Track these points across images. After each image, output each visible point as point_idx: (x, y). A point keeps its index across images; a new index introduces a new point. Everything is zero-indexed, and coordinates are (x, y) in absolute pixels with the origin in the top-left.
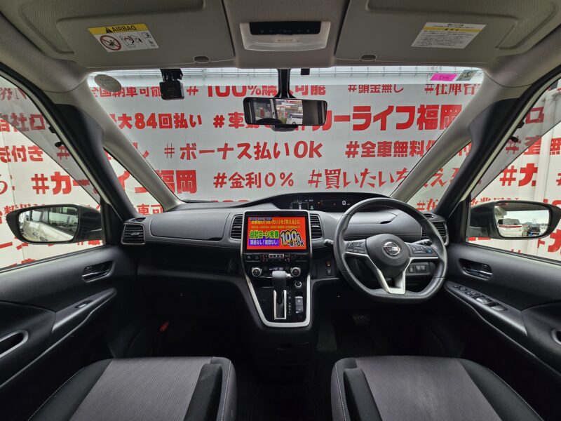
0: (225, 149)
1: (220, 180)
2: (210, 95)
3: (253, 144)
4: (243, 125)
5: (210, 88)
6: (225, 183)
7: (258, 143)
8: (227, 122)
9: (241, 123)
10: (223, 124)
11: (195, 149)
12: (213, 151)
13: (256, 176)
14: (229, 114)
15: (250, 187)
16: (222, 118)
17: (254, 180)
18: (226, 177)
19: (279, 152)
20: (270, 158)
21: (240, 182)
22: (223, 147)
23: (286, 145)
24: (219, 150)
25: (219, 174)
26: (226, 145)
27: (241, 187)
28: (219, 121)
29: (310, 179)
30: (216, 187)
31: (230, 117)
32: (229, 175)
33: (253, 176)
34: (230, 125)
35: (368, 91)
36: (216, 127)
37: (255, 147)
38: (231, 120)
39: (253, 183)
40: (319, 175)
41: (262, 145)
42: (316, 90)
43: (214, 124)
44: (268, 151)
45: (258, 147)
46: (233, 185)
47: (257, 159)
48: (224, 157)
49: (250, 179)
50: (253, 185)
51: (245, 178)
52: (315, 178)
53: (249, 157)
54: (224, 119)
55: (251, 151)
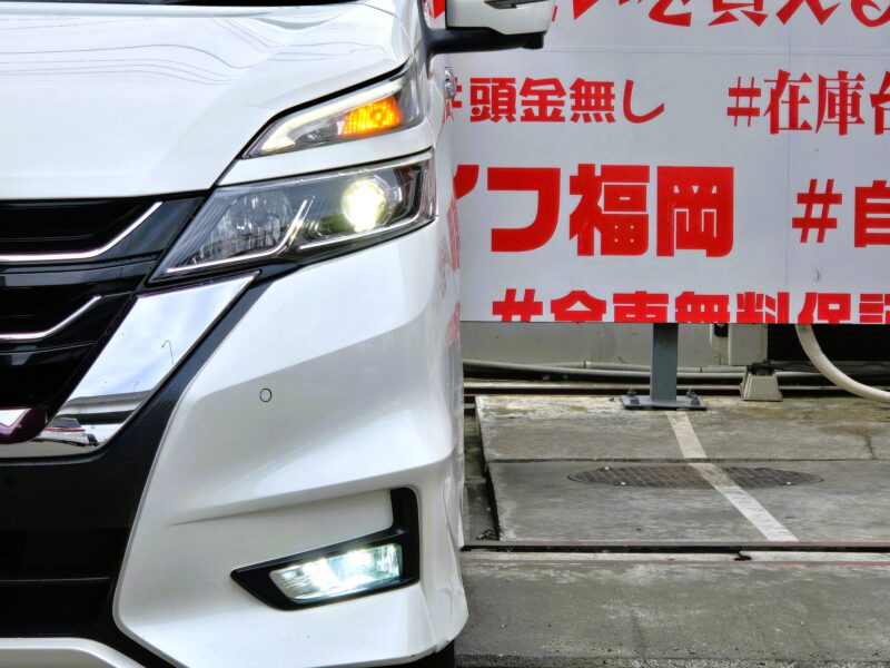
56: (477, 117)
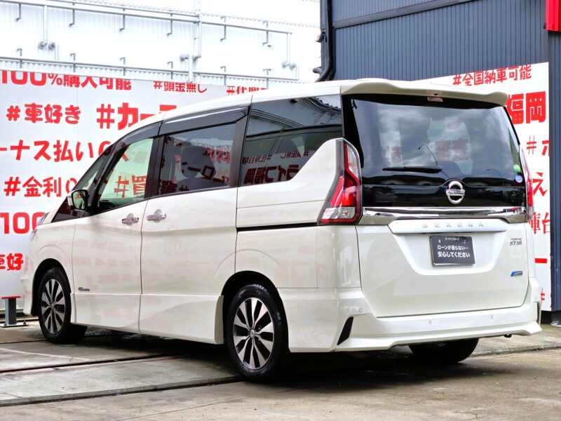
0: (20, 147)
1: (12, 186)
2: (5, 81)
3: (52, 143)
4: (41, 119)
5: (5, 73)
6: (19, 190)
7: (58, 142)
8: (23, 114)
9: (39, 117)
10: (18, 116)
13: (55, 181)
14: (26, 106)
15: (49, 195)
16: (17, 110)
17: (53, 187)
18: (19, 183)
19: (82, 154)
21: (37, 189)
22: (17, 144)
24: (13, 148)
25: (11, 178)
26: (21, 142)
27: (37, 195)
28: (13, 113)
29: (116, 187)
30: (7, 194)
31: (26, 108)
32: (23, 180)
33: (52, 182)
34: (26, 119)
35: (173, 88)
36: (10, 119)
37: (55, 146)
38: (27, 112)
39: (52, 190)
40: (126, 182)
42: (121, 85)
44: (69, 151)
45: (58, 146)
46: (28, 193)
47: (57, 160)
48: (18, 158)
49: (49, 185)
50: (52, 194)
51: (42, 183)
52: (121, 187)
53: (48, 158)
54: (19, 111)
55: (51, 151)
56: (166, 90)
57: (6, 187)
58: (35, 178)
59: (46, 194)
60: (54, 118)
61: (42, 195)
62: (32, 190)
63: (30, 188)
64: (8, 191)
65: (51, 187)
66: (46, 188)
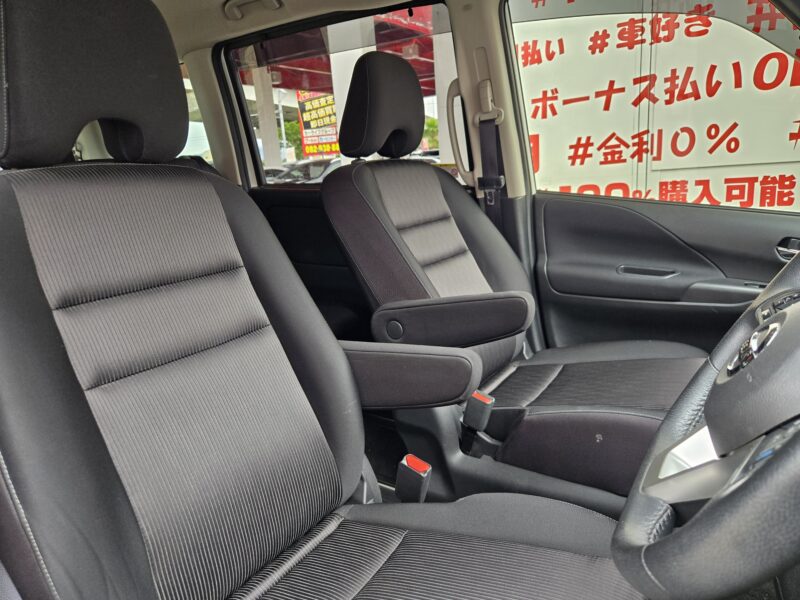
7: (674, 71)
8: (613, 40)
11: (556, 98)
12: (587, 98)
18: (592, 144)
20: (697, 96)
21: (621, 152)
23: (736, 66)
27: (621, 161)
39: (647, 151)
41: (681, 74)
43: (590, 48)
46: (606, 159)
49: (641, 143)
51: (630, 142)
57: (571, 152)
58: (619, 135)
59: (636, 158)
60: (663, 34)
61: (629, 160)
62: (613, 154)
63: (609, 151)
64: (573, 158)
65: (645, 147)
66: (636, 148)
